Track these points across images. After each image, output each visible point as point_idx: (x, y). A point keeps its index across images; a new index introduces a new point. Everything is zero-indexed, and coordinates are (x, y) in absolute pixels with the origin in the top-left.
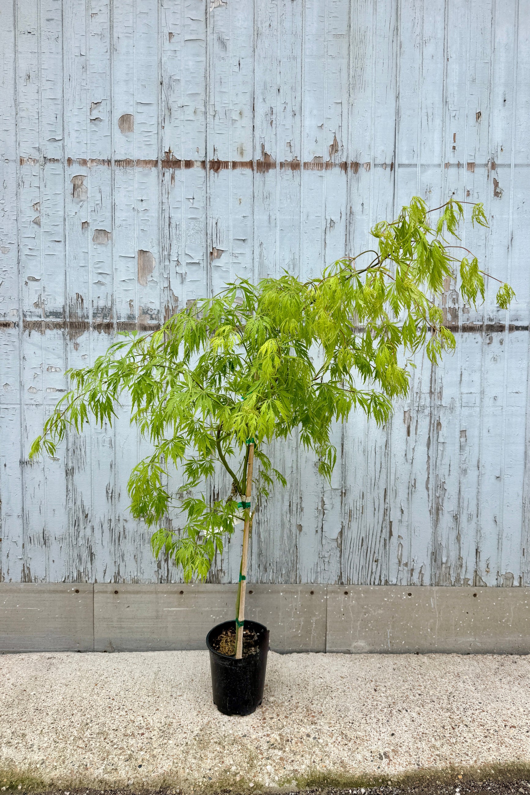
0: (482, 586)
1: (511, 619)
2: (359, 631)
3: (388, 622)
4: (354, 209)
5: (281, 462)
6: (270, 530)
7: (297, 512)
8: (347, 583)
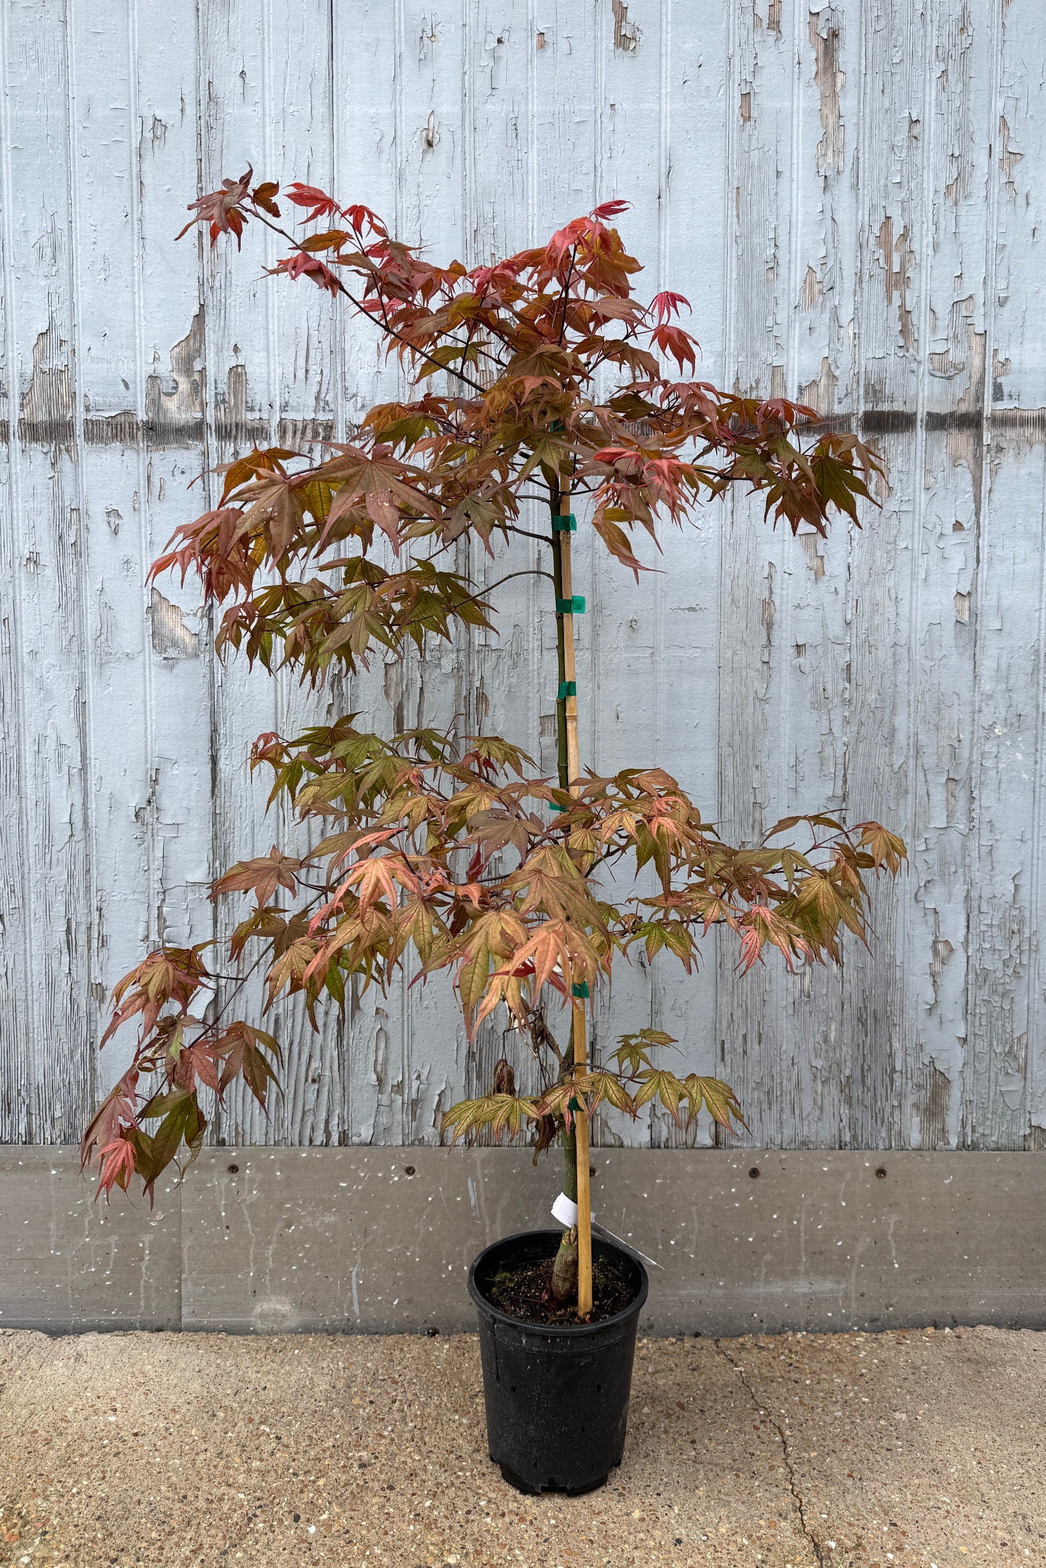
0: (611, 1146)
1: (693, 1237)
2: (273, 1272)
3: (351, 1247)
4: (218, 88)
5: (40, 811)
6: (14, 1000)
7: (89, 949)
8: (237, 1141)
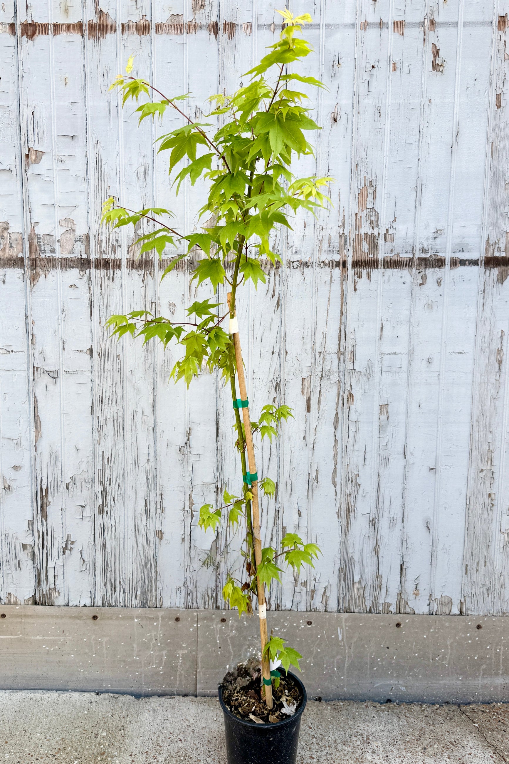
0: (409, 614)
1: (447, 657)
4: (229, 91)
6: (119, 538)
7: (156, 514)
8: (225, 607)
